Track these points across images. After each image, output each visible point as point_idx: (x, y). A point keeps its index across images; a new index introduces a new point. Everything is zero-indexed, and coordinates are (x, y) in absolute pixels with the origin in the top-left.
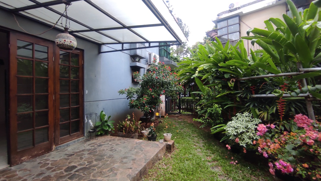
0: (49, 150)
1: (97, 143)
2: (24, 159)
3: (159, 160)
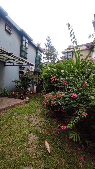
3: (21, 105)
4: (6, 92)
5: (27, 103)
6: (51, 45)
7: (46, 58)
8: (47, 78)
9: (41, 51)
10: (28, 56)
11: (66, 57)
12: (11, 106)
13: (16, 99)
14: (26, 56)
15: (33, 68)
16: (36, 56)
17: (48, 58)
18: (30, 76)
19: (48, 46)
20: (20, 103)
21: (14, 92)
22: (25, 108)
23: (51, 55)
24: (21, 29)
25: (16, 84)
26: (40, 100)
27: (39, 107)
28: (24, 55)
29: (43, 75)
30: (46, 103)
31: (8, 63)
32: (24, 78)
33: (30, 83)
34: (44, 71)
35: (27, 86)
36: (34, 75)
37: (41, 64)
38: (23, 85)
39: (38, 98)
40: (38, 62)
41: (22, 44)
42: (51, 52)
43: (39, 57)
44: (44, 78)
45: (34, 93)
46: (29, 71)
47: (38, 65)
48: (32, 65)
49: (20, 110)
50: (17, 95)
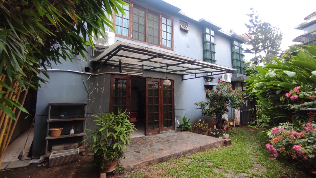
0: (159, 133)
2: (150, 134)
3: (216, 147)
4: (187, 123)
5: (227, 144)
6: (260, 22)
7: (252, 50)
8: (267, 92)
9: (241, 41)
10: (217, 57)
11: (314, 33)
12: (199, 149)
13: (205, 136)
14: (213, 58)
15: (229, 75)
16: (232, 53)
17: (257, 50)
18: (226, 91)
19: (252, 25)
20: (214, 144)
21: (200, 122)
22: (226, 155)
23: (264, 41)
25: (202, 109)
26: (254, 142)
27: (255, 156)
28: (209, 57)
29: (255, 87)
30: (277, 148)
31: (187, 75)
32: (216, 97)
33: (228, 105)
34: (256, 78)
35: (223, 110)
36: (233, 88)
37: (244, 65)
38: (214, 110)
39: (248, 136)
40: (237, 62)
41: (205, 41)
42: (262, 35)
43: (238, 52)
44: (258, 92)
45: (236, 125)
46: (223, 83)
47: (237, 69)
48: (229, 71)
49: (216, 157)
50: (205, 129)
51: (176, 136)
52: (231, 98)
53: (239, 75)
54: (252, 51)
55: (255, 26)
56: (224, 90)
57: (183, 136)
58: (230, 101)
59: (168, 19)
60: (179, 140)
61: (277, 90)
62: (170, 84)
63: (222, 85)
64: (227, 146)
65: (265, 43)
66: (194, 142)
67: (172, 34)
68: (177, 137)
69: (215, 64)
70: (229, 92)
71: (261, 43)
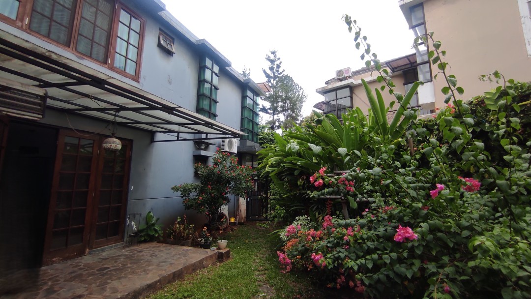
0: (81, 253)
1: (138, 250)
2: (55, 260)
3: (204, 268)
4: (153, 225)
5: (222, 258)
6: (281, 73)
7: (270, 109)
8: (283, 172)
9: (257, 93)
10: (219, 109)
11: (334, 103)
12: (172, 277)
13: (186, 248)
14: (213, 111)
15: (236, 142)
16: (243, 108)
17: (275, 110)
18: (228, 169)
19: (272, 75)
20: (201, 261)
21: (179, 223)
22: (219, 280)
23: (284, 101)
24: (199, 40)
25: (184, 198)
26: (263, 247)
27: (263, 272)
28: (206, 107)
29: (269, 163)
30: (292, 257)
31: (162, 134)
32: (211, 177)
33: (229, 190)
34: (272, 150)
35: (220, 200)
36: (240, 163)
37: (257, 129)
38: (206, 199)
39: (255, 239)
40: (248, 124)
41: (202, 79)
42: (282, 92)
43: (252, 108)
44: (272, 171)
45: (240, 221)
46: (224, 154)
47: (248, 133)
48: (235, 135)
49: (202, 287)
50: (187, 234)
51: (125, 255)
52: (235, 179)
53: (249, 143)
54: (269, 111)
55: (275, 77)
56: (225, 166)
57: (141, 254)
58: (232, 183)
59: (136, 19)
60: (129, 265)
61: (295, 169)
62: (119, 147)
63: (223, 157)
64: (223, 261)
65: (285, 104)
66: (163, 264)
67: (140, 49)
68: (127, 257)
69: (215, 120)
70: (232, 170)
71: (281, 102)
